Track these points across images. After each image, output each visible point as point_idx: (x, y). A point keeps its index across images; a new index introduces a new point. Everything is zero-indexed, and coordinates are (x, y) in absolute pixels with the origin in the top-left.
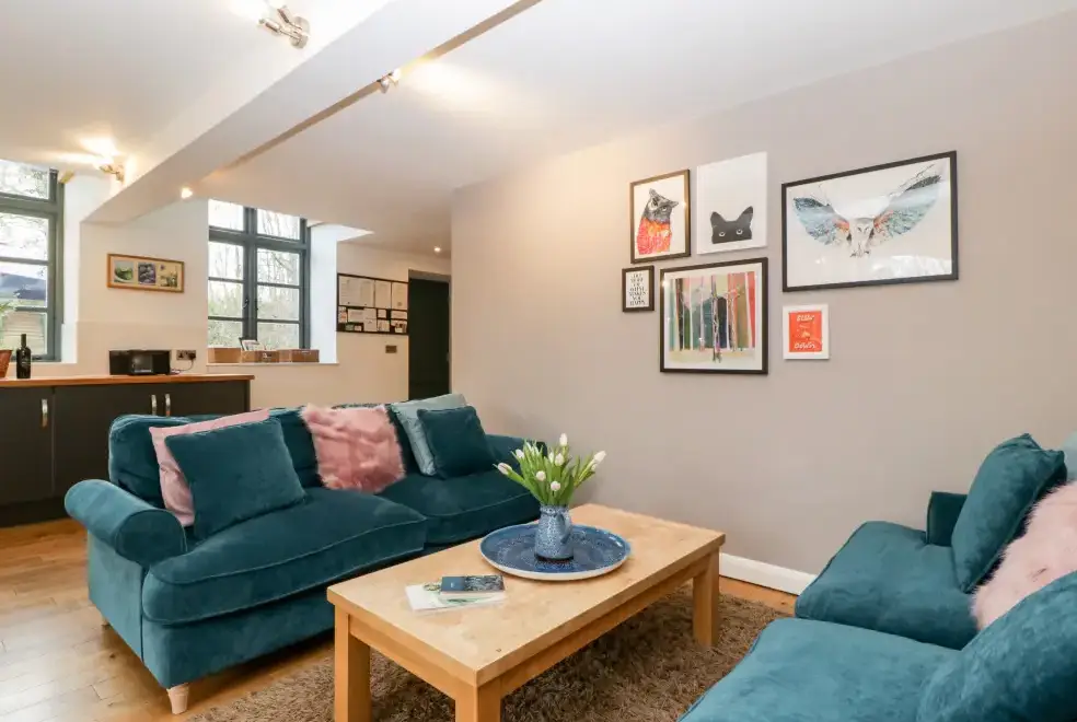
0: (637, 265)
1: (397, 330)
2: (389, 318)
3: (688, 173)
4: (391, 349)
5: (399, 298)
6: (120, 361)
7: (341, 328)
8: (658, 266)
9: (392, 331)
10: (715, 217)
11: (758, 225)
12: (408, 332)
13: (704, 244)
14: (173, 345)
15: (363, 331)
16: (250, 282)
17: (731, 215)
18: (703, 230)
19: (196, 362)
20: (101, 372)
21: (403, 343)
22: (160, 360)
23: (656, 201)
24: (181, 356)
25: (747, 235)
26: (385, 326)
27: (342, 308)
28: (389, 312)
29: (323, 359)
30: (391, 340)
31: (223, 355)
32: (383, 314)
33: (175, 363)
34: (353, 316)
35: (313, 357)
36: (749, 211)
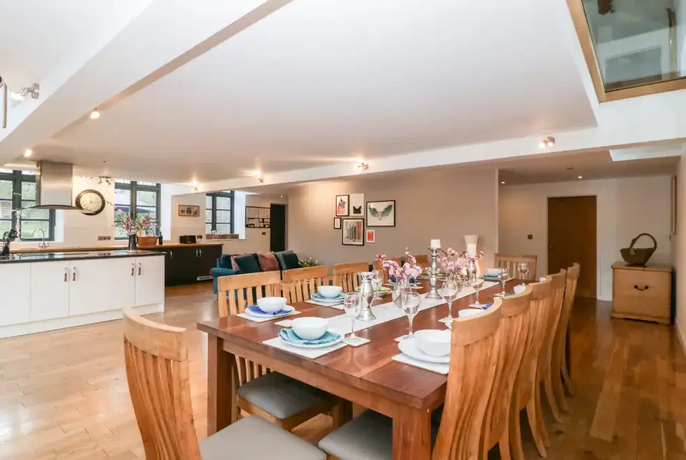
0: (338, 217)
1: (267, 226)
2: (263, 222)
3: (349, 196)
4: (264, 234)
5: (266, 214)
6: (183, 239)
7: (247, 226)
8: (342, 218)
9: (264, 227)
10: (354, 208)
11: (362, 211)
12: (270, 227)
13: (352, 214)
14: (196, 234)
15: (254, 227)
16: (214, 210)
17: (357, 208)
18: (352, 210)
19: (202, 239)
20: (177, 243)
21: (268, 231)
22: (193, 239)
23: (342, 201)
24: (198, 237)
25: (360, 213)
26: (262, 225)
27: (247, 219)
28: (263, 219)
29: (240, 238)
30: (264, 230)
31: (209, 237)
32: (261, 220)
33: (197, 240)
34: (251, 222)
35: (236, 237)
36: (360, 207)
